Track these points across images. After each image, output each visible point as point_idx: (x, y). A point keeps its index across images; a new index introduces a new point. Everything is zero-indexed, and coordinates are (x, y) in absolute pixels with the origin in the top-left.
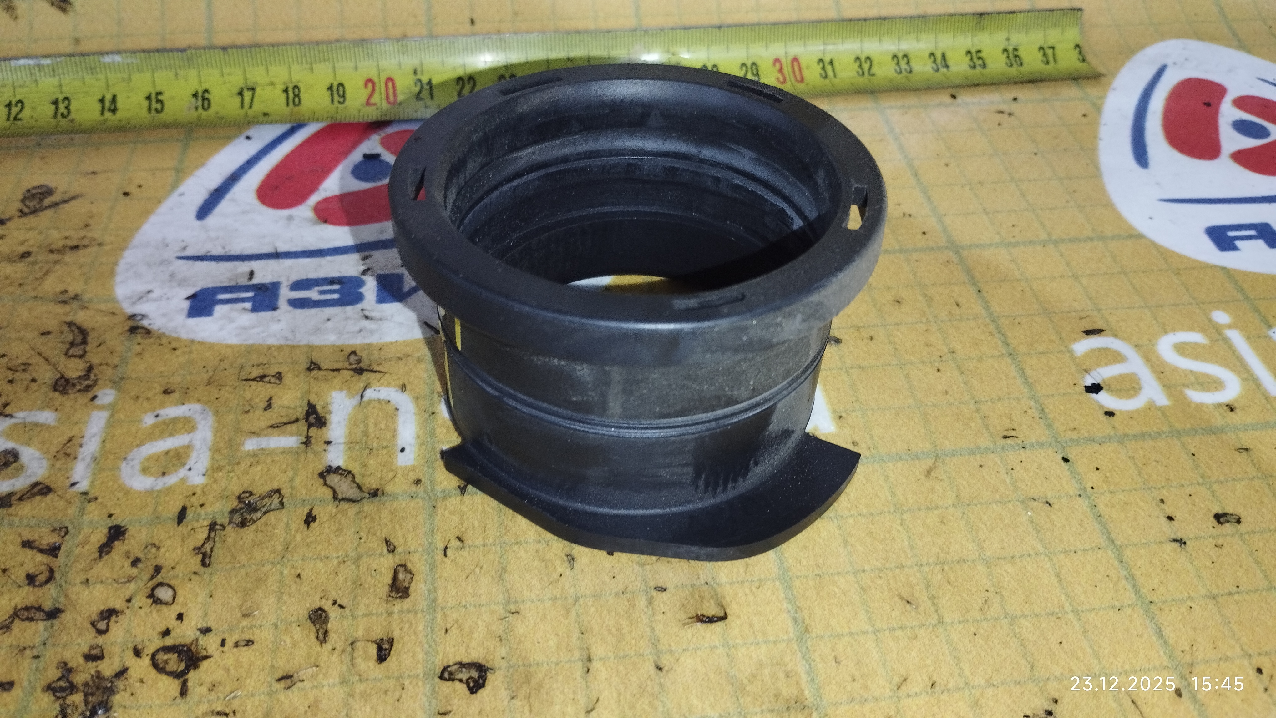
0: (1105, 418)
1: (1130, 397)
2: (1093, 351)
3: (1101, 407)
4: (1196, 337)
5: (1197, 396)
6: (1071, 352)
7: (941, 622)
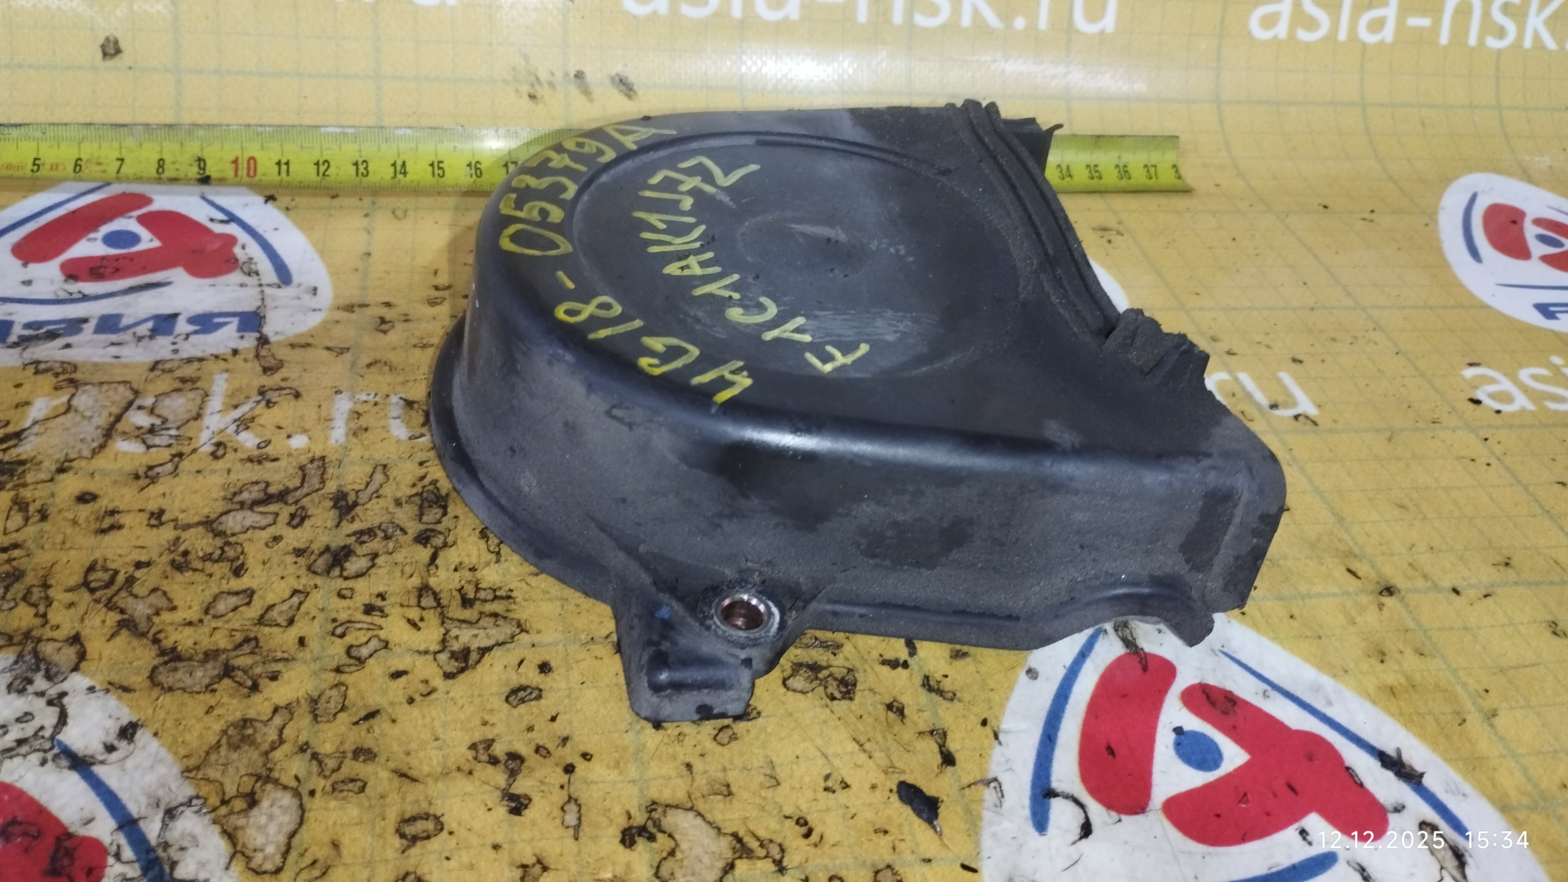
0: (1495, 415)
1: (1509, 404)
2: (1476, 376)
3: (1492, 409)
4: (1543, 372)
5: (1553, 406)
6: (1462, 376)
7: (1425, 518)
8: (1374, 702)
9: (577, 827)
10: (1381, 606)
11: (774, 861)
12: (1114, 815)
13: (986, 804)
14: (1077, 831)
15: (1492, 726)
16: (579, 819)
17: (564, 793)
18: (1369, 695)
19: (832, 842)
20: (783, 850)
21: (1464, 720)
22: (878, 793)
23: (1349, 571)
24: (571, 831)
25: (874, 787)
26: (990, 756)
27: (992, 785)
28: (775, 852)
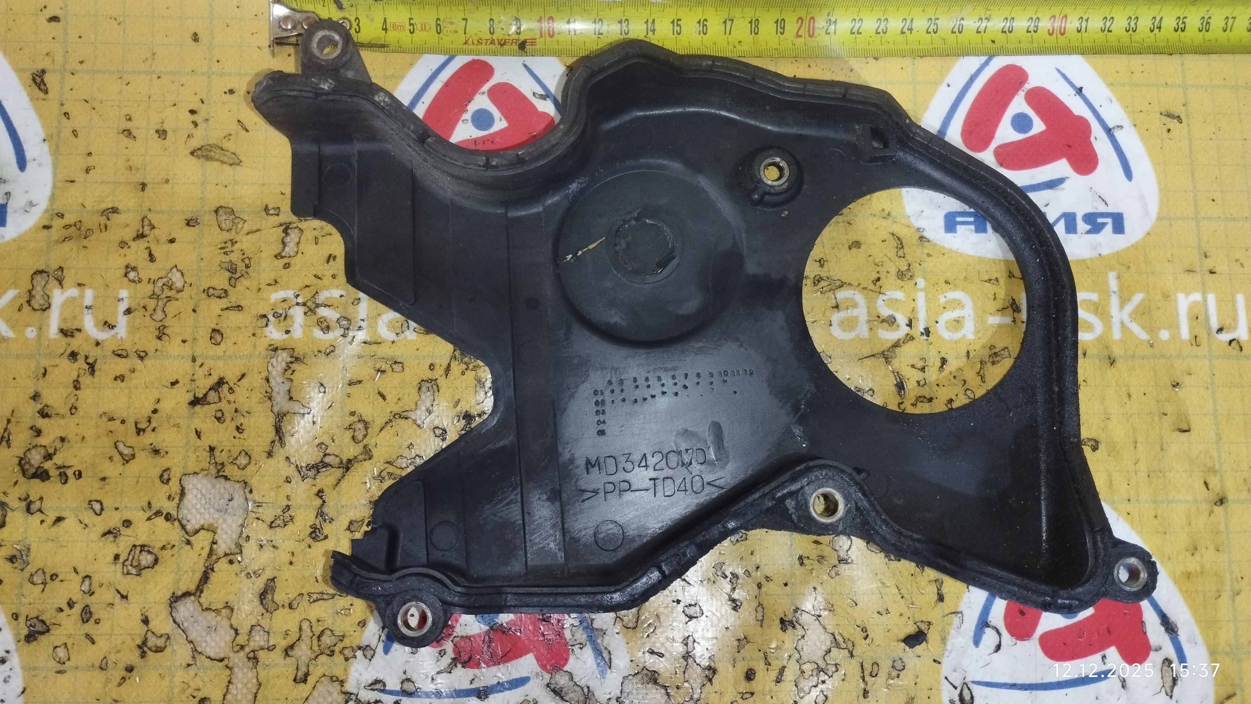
8: (1175, 582)
9: (762, 621)
10: (1211, 512)
11: (849, 651)
12: (1014, 640)
13: (953, 626)
14: (993, 648)
15: (1233, 600)
16: (763, 616)
17: (757, 600)
18: (1175, 577)
19: (877, 644)
20: (853, 646)
21: (1220, 596)
22: (902, 618)
23: (1206, 483)
24: (759, 623)
25: (901, 615)
26: (962, 598)
27: (959, 615)
28: (850, 645)
